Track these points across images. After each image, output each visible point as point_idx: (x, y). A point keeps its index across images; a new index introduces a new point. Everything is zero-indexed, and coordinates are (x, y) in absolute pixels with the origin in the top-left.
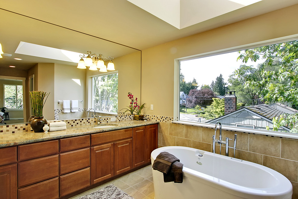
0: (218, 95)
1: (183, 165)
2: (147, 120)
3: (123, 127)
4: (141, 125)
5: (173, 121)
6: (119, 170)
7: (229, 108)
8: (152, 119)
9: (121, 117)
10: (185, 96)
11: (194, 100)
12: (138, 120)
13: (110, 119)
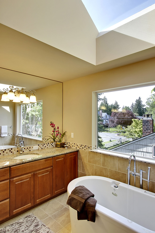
0: (137, 116)
1: (96, 202)
2: (67, 147)
3: (43, 158)
4: (61, 154)
5: (91, 149)
6: (39, 198)
7: (147, 129)
8: (73, 146)
9: (43, 145)
10: (108, 117)
11: (116, 120)
12: (59, 147)
13: (33, 147)
